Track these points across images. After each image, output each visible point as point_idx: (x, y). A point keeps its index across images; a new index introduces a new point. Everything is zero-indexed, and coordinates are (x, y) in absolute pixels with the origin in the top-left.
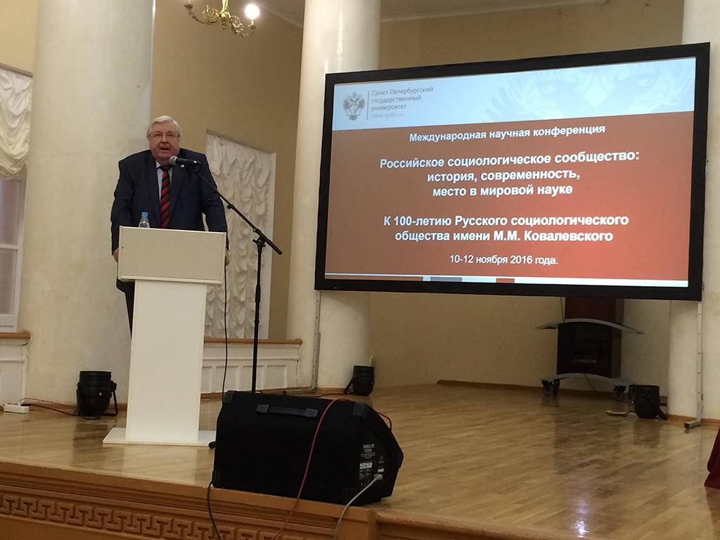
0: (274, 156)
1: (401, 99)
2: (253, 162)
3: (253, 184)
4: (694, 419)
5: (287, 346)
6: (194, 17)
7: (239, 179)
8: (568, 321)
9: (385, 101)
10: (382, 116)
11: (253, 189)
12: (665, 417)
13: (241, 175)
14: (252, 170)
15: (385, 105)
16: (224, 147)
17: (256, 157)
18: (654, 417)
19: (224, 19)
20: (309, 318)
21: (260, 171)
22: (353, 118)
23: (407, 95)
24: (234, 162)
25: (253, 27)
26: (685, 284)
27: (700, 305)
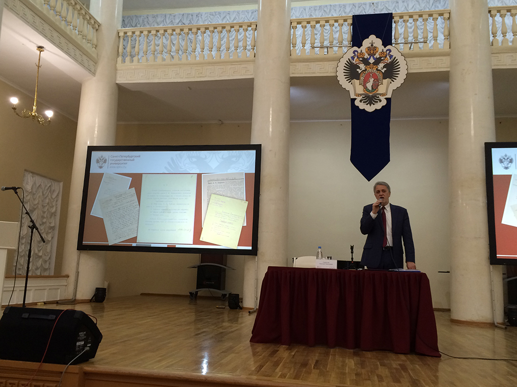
0: (61, 184)
1: (124, 160)
2: (50, 186)
3: (50, 197)
4: (253, 309)
5: (61, 278)
6: (17, 114)
7: (41, 194)
8: (201, 264)
9: (117, 160)
10: (115, 167)
11: (49, 199)
12: (241, 308)
13: (43, 192)
14: (49, 190)
15: (116, 162)
16: (34, 178)
17: (52, 184)
18: (237, 309)
19: (34, 116)
20: (74, 264)
21: (54, 191)
22: (101, 167)
23: (128, 158)
24: (39, 186)
25: (49, 121)
26: (250, 248)
27: (256, 257)
